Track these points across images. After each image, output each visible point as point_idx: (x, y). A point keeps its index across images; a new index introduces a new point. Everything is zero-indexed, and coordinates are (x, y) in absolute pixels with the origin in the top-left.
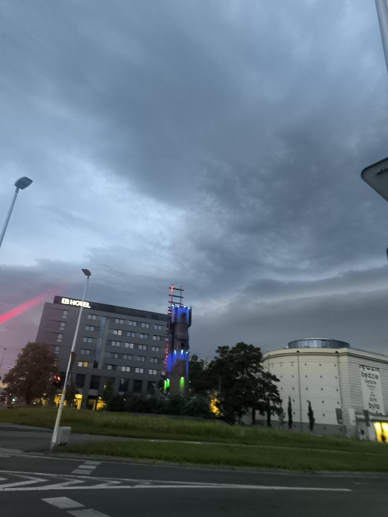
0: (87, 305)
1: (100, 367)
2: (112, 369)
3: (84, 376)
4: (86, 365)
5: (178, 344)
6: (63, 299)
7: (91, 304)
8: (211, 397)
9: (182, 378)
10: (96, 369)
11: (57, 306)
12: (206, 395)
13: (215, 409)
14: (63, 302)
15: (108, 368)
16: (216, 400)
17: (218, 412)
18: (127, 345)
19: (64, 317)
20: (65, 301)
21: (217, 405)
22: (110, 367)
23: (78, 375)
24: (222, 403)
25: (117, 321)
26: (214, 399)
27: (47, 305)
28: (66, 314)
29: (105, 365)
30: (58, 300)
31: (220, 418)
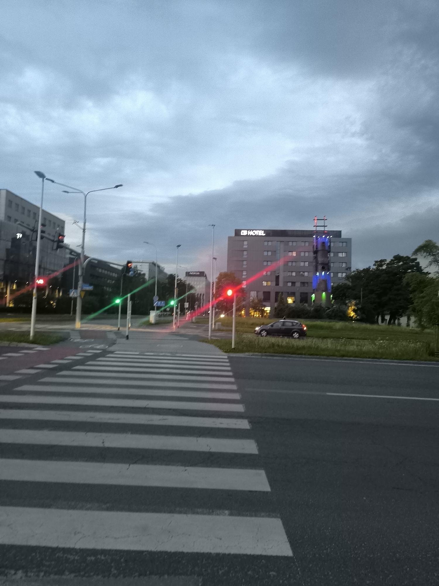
0: (261, 233)
1: (281, 284)
2: (292, 285)
3: (269, 293)
4: (269, 283)
5: (320, 267)
6: (242, 231)
7: (265, 231)
8: (350, 305)
9: (324, 293)
10: (278, 286)
11: (237, 238)
12: (346, 304)
13: (352, 314)
14: (242, 234)
15: (288, 285)
16: (353, 307)
17: (355, 316)
18: (302, 264)
19: (245, 247)
20: (244, 233)
21: (354, 311)
22: (290, 284)
23: (264, 293)
24: (358, 309)
25: (290, 244)
26: (351, 306)
27: (230, 238)
28: (246, 244)
29: (286, 282)
30: (238, 232)
31: (357, 320)
